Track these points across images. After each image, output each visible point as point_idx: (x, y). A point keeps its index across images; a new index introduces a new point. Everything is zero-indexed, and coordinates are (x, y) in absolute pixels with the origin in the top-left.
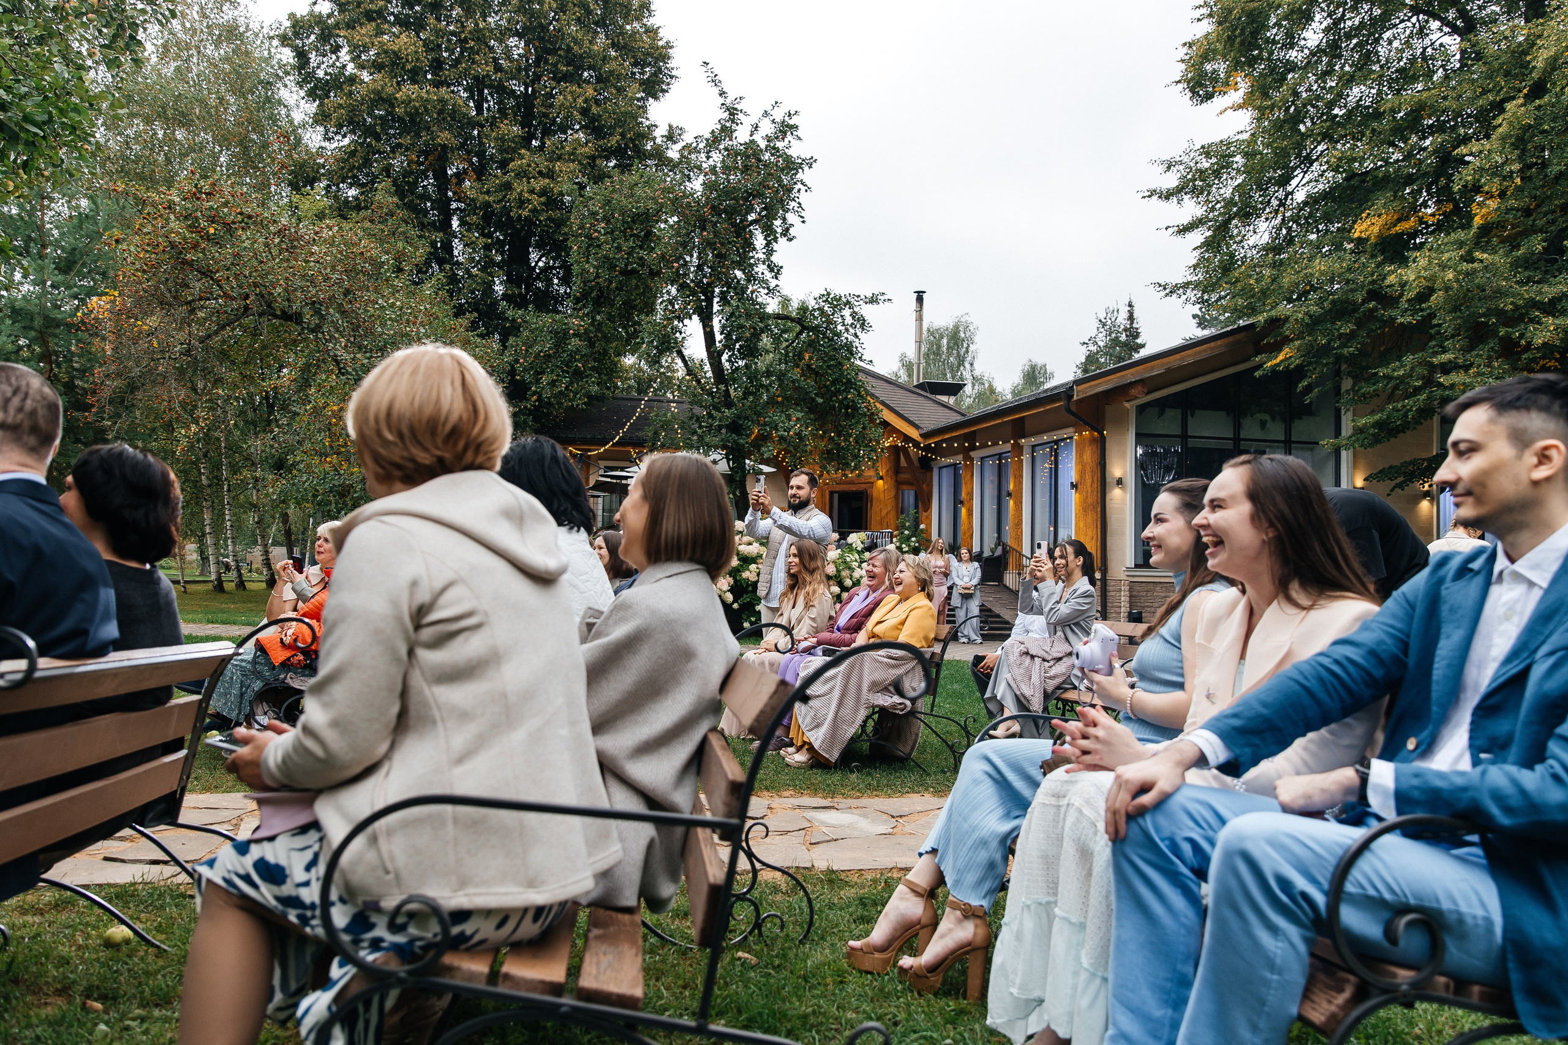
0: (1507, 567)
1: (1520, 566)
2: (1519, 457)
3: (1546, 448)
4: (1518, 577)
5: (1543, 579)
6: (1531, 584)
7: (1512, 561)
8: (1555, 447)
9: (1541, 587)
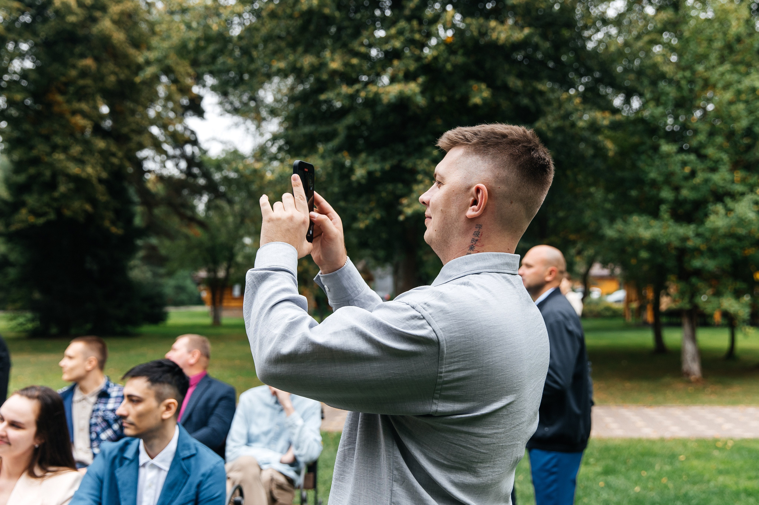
0: (148, 462)
1: (155, 461)
2: (158, 407)
3: (170, 403)
4: (153, 466)
5: (166, 467)
6: (160, 469)
7: (152, 458)
8: (174, 403)
9: (165, 470)
